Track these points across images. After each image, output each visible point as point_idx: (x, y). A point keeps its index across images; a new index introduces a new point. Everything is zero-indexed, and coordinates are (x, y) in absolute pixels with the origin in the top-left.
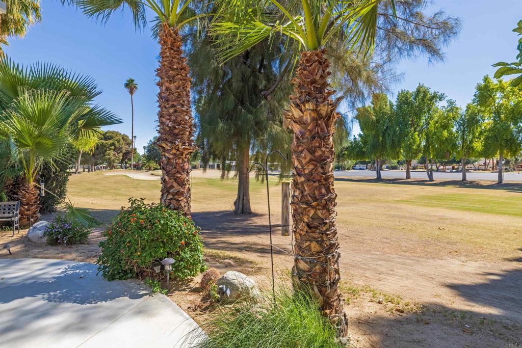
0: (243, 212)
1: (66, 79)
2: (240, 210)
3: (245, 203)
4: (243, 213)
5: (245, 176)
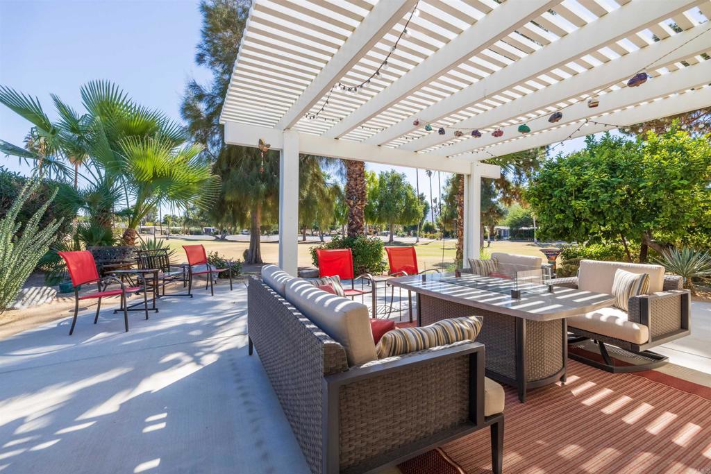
0: (256, 262)
2: (253, 261)
3: (257, 254)
5: (257, 230)
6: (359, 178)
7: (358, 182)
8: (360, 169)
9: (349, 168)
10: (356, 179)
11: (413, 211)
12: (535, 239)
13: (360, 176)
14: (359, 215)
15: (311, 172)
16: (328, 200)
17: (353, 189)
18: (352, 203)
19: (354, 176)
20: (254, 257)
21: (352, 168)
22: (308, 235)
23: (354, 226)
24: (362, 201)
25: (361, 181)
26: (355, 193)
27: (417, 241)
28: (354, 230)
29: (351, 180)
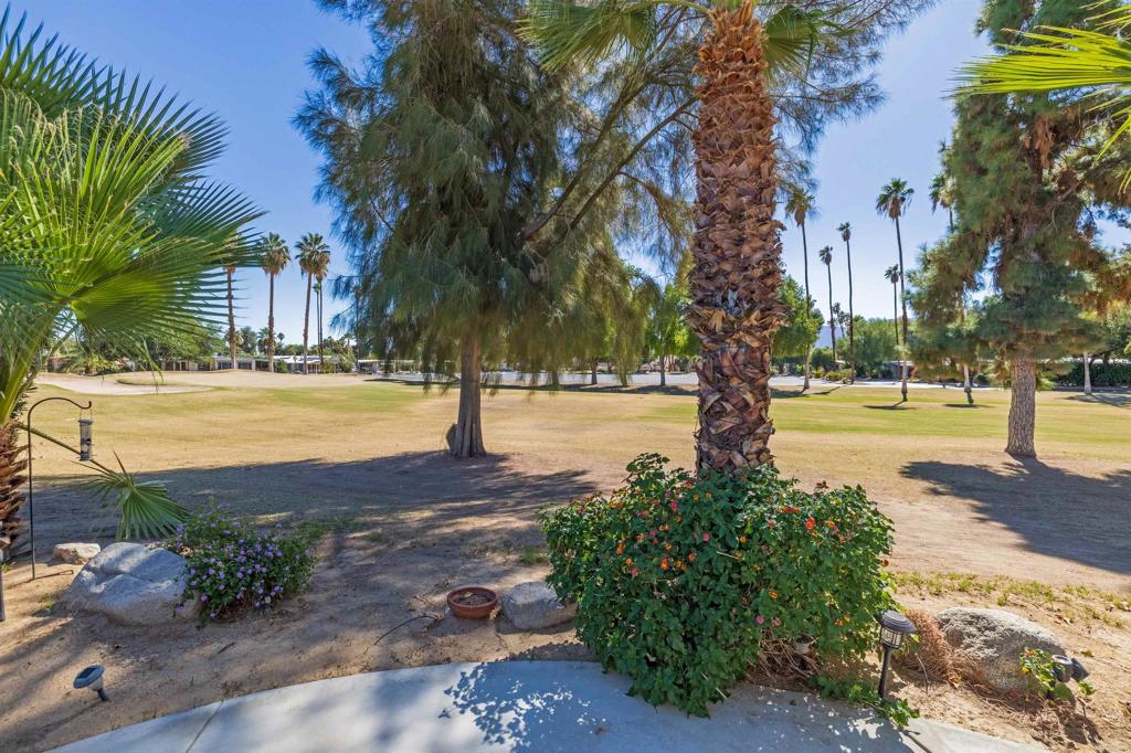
0: (471, 454)
1: (109, 93)
2: (465, 450)
3: (474, 437)
4: (471, 456)
5: (474, 384)
6: (753, 210)
7: (749, 227)
8: (757, 171)
9: (706, 174)
10: (737, 216)
11: (799, 330)
12: (1088, 385)
13: (757, 200)
14: (751, 372)
15: (591, 250)
16: (629, 314)
17: (723, 258)
18: (717, 322)
19: (729, 202)
20: (467, 443)
21: (719, 169)
22: (603, 372)
23: (728, 423)
24: (766, 311)
25: (763, 221)
26: (733, 277)
27: (806, 387)
28: (727, 442)
29: (711, 224)
